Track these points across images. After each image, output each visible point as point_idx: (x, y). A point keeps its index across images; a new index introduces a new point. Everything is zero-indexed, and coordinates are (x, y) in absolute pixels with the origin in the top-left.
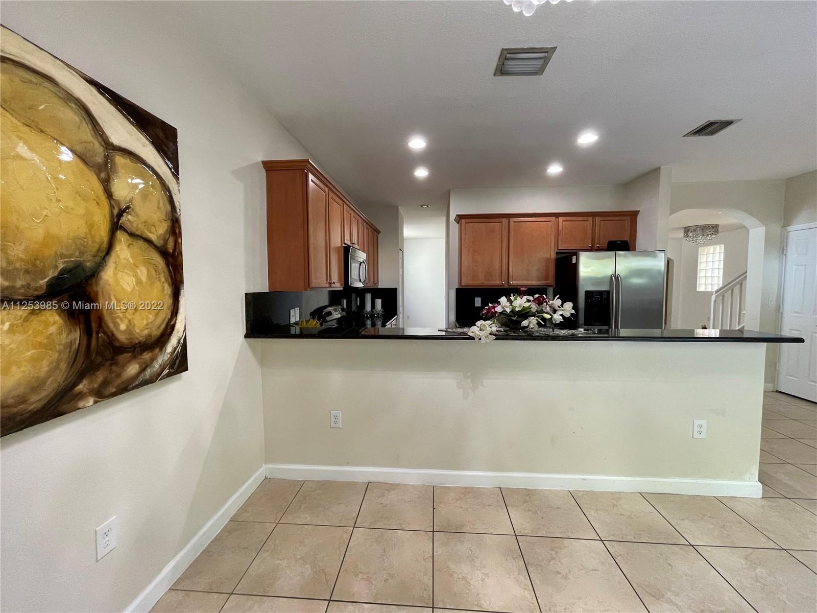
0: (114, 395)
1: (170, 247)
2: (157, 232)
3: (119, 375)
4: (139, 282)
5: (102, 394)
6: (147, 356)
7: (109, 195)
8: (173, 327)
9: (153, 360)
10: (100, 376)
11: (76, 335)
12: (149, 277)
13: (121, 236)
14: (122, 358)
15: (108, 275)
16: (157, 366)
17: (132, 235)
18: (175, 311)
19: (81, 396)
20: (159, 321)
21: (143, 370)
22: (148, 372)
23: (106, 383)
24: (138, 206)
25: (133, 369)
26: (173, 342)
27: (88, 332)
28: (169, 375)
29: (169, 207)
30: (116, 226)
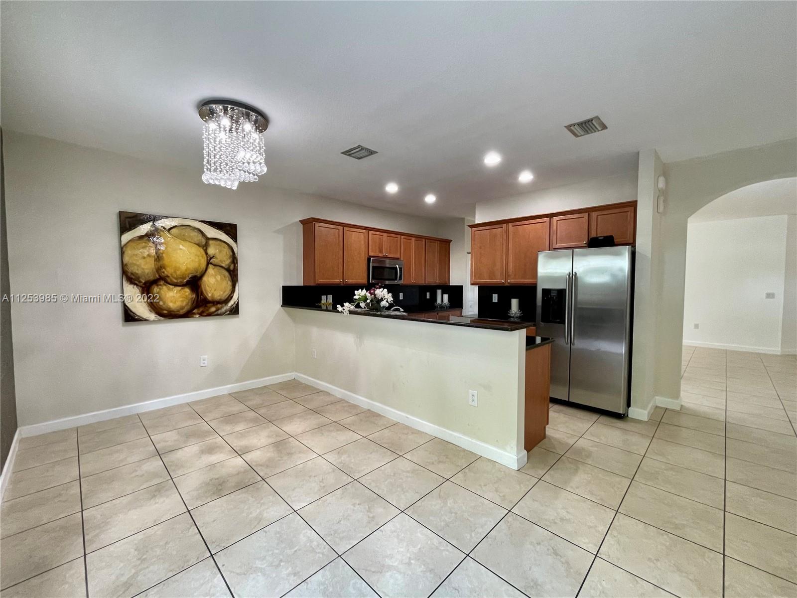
0: (206, 316)
1: (232, 267)
2: (226, 262)
3: (208, 310)
4: (217, 281)
5: (201, 314)
6: (219, 306)
7: (206, 253)
8: (232, 297)
9: (222, 308)
10: (201, 309)
11: (194, 296)
12: (221, 278)
13: (210, 266)
14: (208, 305)
15: (205, 279)
16: (223, 310)
17: (215, 265)
18: (233, 291)
19: (194, 314)
20: (225, 294)
21: (217, 310)
22: (219, 312)
23: (203, 312)
24: (218, 256)
25: (213, 309)
26: (231, 303)
27: (197, 295)
28: (228, 314)
29: (231, 254)
30: (208, 263)
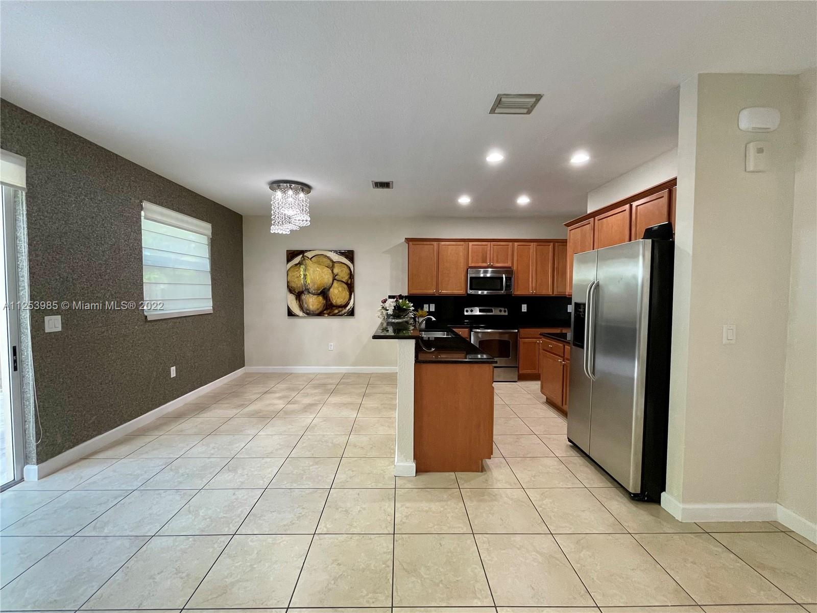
0: (331, 316)
1: (349, 282)
2: (345, 278)
3: (333, 312)
4: (339, 291)
5: (329, 314)
6: (340, 309)
7: (333, 272)
8: (349, 304)
9: (342, 310)
10: (329, 311)
11: (325, 302)
12: (342, 290)
13: (335, 281)
14: (334, 308)
15: (331, 290)
16: (343, 312)
17: (338, 280)
18: (350, 299)
19: (325, 314)
20: (345, 300)
21: (339, 312)
22: (340, 313)
23: (330, 313)
24: (339, 274)
25: (336, 311)
26: (348, 307)
27: (327, 301)
28: (347, 315)
29: (349, 272)
30: (334, 279)
